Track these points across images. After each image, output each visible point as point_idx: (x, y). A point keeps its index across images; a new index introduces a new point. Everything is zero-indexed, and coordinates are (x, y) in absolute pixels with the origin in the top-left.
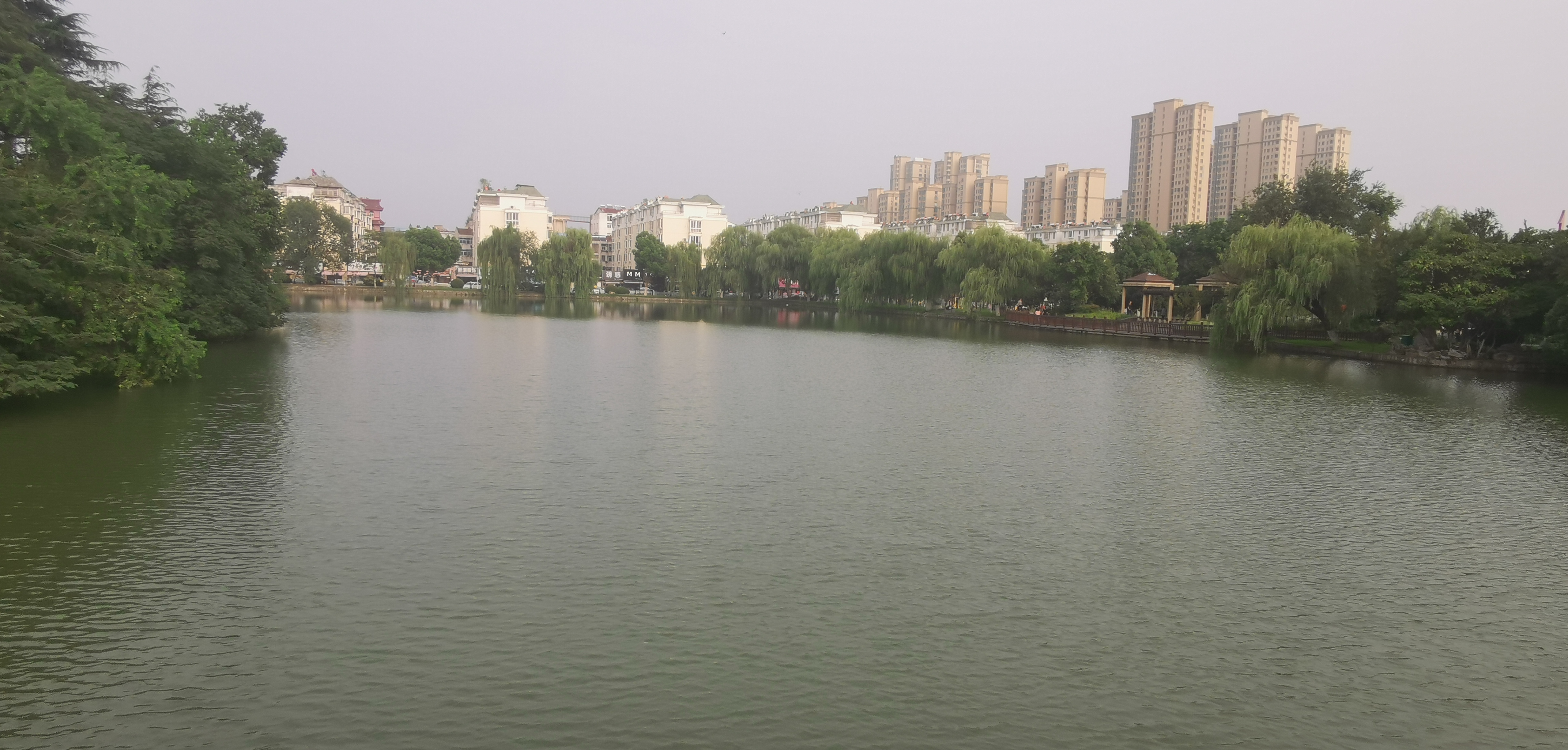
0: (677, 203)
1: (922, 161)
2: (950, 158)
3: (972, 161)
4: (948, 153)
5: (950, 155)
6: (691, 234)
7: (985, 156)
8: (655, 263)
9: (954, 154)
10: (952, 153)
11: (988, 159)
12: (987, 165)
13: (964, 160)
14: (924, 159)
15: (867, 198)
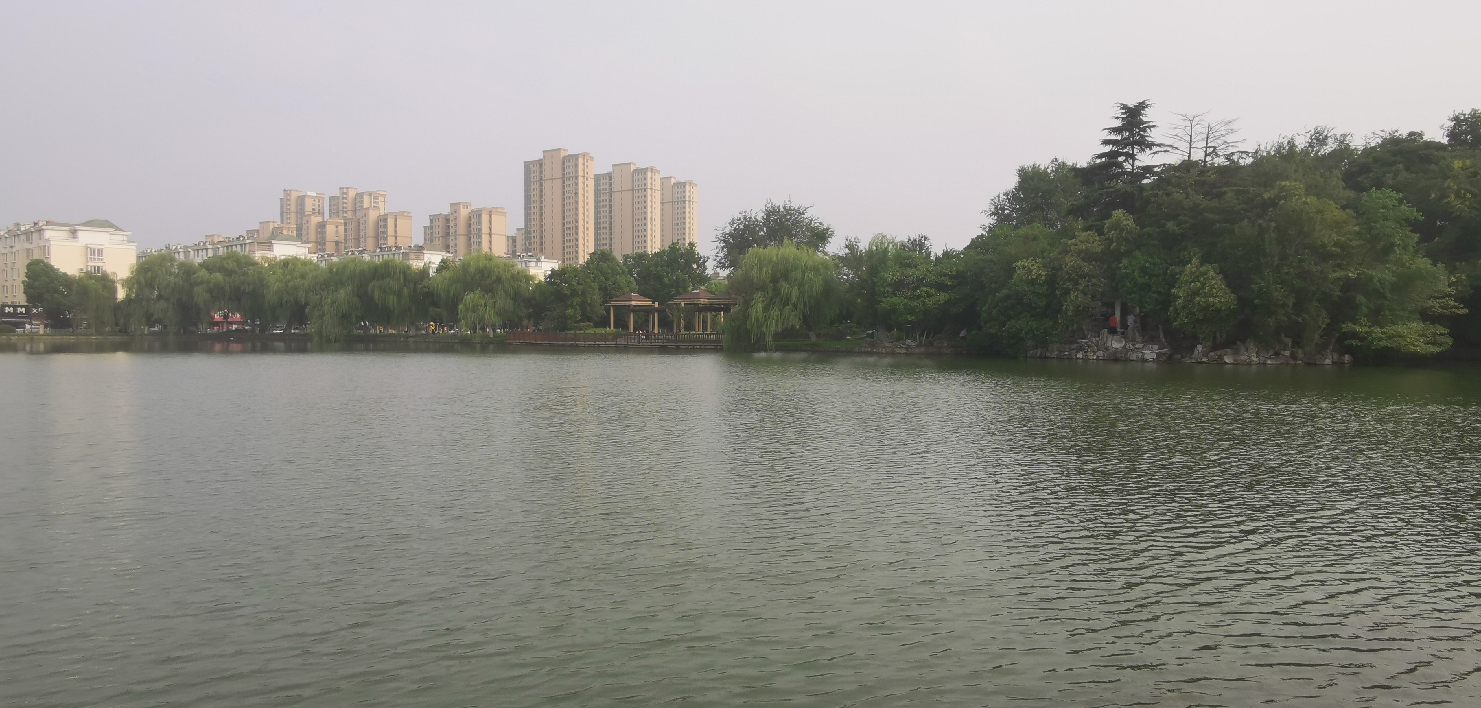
0: (68, 228)
1: (315, 195)
2: (346, 194)
3: (369, 197)
4: (343, 188)
5: (345, 191)
6: (90, 264)
7: (381, 193)
8: (56, 295)
9: (350, 190)
10: (347, 188)
11: (384, 196)
12: (384, 202)
13: (360, 195)
14: (317, 193)
15: (258, 231)
